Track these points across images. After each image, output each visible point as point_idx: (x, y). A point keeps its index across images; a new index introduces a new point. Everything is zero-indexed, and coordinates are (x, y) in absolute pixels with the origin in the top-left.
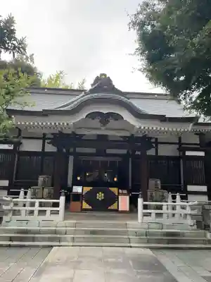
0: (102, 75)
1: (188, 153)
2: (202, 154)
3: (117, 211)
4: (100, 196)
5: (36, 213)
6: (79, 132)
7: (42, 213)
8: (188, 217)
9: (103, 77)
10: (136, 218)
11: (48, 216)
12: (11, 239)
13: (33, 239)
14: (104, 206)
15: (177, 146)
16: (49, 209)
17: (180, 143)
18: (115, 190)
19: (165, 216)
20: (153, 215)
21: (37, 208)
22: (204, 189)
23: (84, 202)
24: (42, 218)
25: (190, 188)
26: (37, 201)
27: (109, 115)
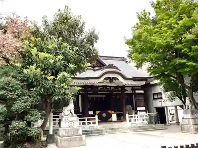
3: (112, 121)
4: (104, 115)
5: (87, 123)
7: (89, 123)
8: (145, 120)
11: (92, 124)
15: (131, 88)
16: (91, 122)
18: (110, 112)
19: (137, 120)
20: (133, 120)
21: (86, 121)
22: (144, 108)
25: (139, 109)
26: (86, 118)
27: (113, 78)
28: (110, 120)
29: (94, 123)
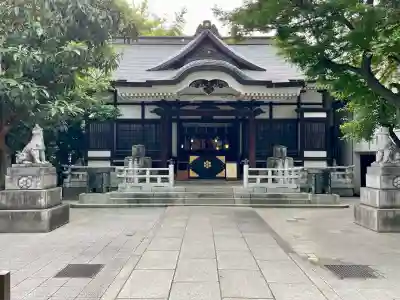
0: (205, 22)
1: (307, 115)
2: (323, 115)
4: (207, 164)
5: (148, 180)
6: (182, 99)
7: (153, 180)
8: (293, 181)
9: (207, 25)
10: (242, 184)
11: (159, 183)
12: (129, 201)
13: (148, 201)
14: (212, 174)
15: (295, 107)
16: (159, 177)
17: (299, 104)
19: (270, 181)
20: (259, 180)
21: (148, 176)
22: (323, 154)
23: (191, 171)
24: (154, 184)
25: (307, 154)
26: (148, 170)
27: (214, 82)
29: (165, 180)
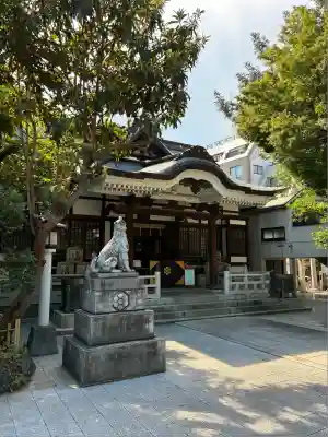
1: (232, 222)
2: (243, 223)
3: (183, 286)
4: (167, 270)
8: (263, 287)
11: (146, 294)
16: (145, 287)
18: (181, 264)
19: (246, 287)
20: (238, 287)
22: (243, 259)
25: (234, 259)
27: (200, 182)
28: (180, 282)
29: (151, 290)
